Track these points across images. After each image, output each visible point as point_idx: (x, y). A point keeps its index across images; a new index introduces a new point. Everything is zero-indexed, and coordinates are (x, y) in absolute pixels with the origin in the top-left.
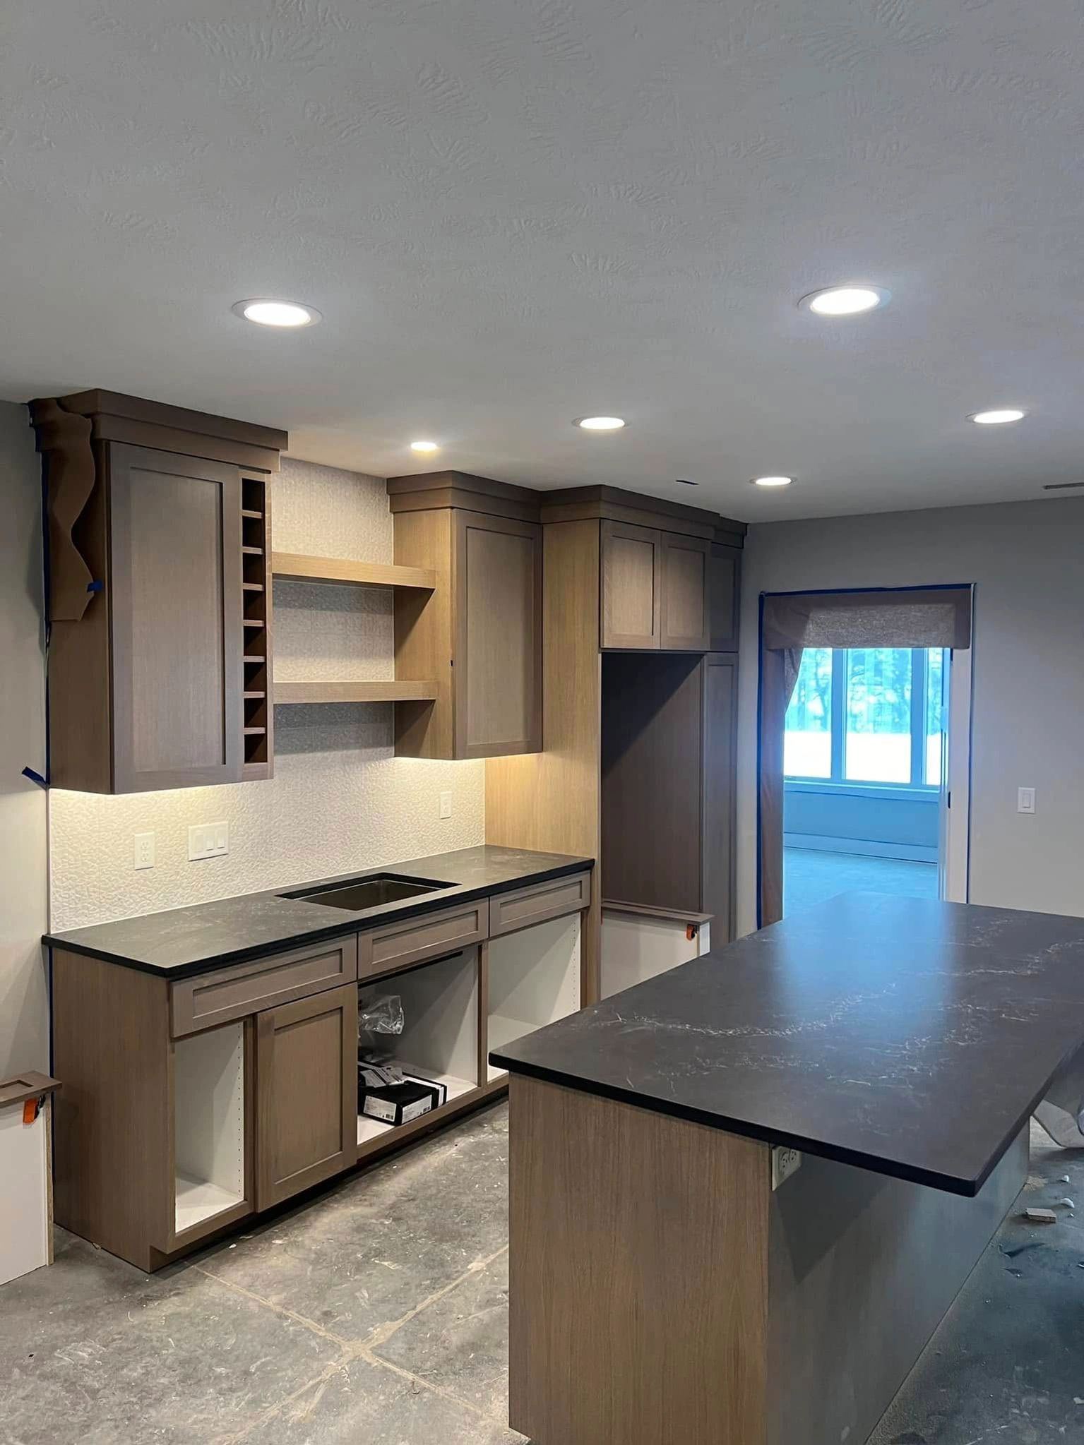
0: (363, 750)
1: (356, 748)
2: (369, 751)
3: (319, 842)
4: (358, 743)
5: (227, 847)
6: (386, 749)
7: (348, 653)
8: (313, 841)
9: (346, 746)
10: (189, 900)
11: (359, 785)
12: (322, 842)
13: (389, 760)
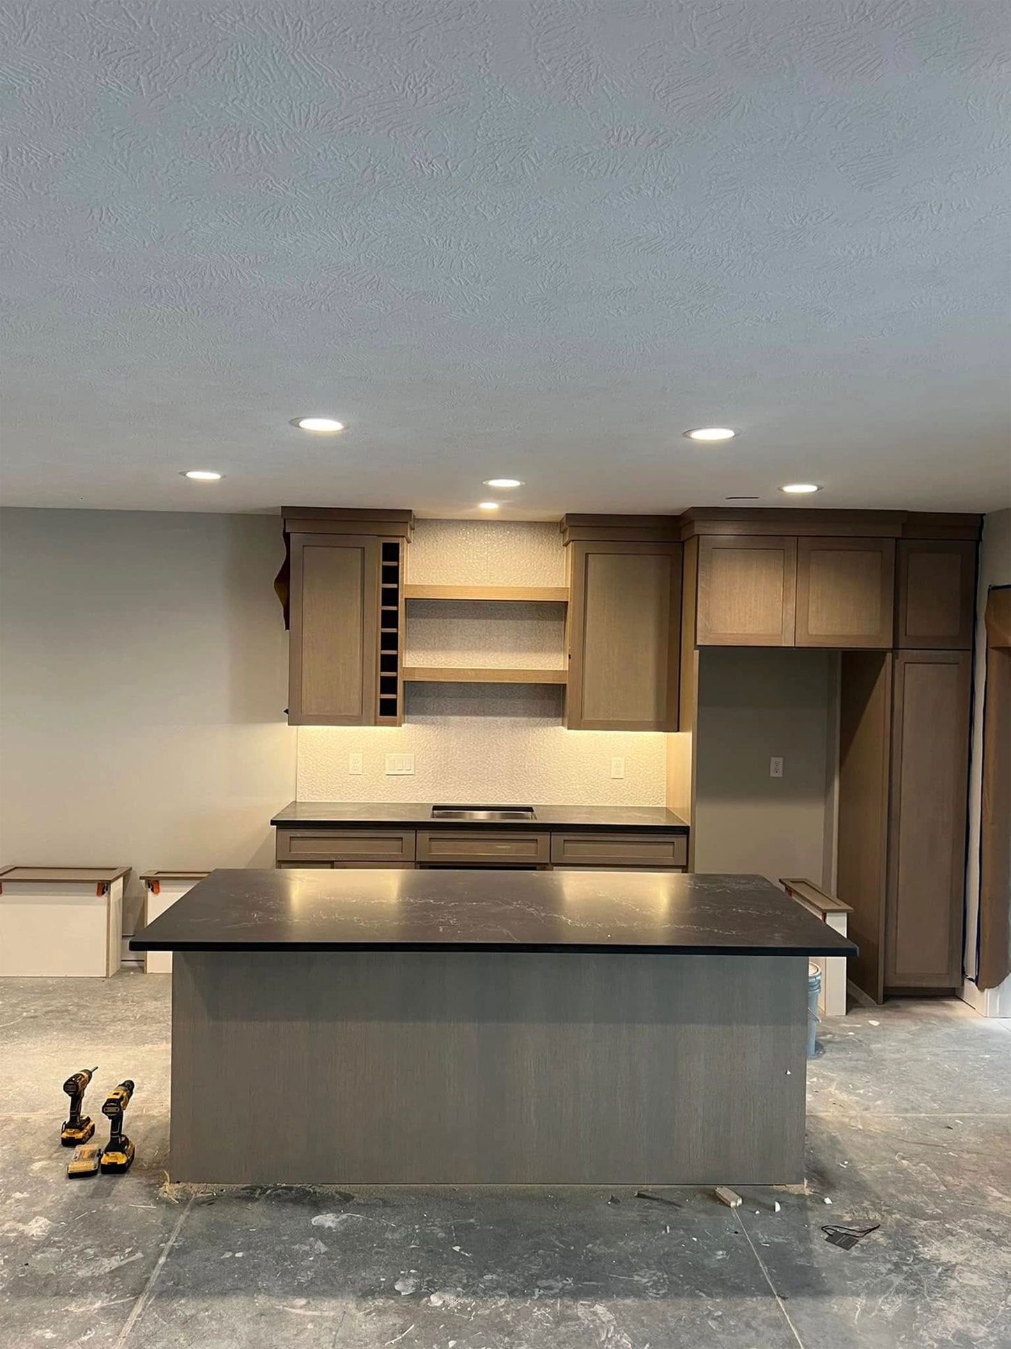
0: (531, 719)
1: (524, 716)
2: (538, 720)
3: (488, 778)
4: (526, 713)
5: (413, 769)
6: (555, 719)
7: (517, 649)
8: (484, 776)
9: (515, 714)
10: (385, 799)
11: (527, 742)
12: (491, 779)
13: (556, 728)
